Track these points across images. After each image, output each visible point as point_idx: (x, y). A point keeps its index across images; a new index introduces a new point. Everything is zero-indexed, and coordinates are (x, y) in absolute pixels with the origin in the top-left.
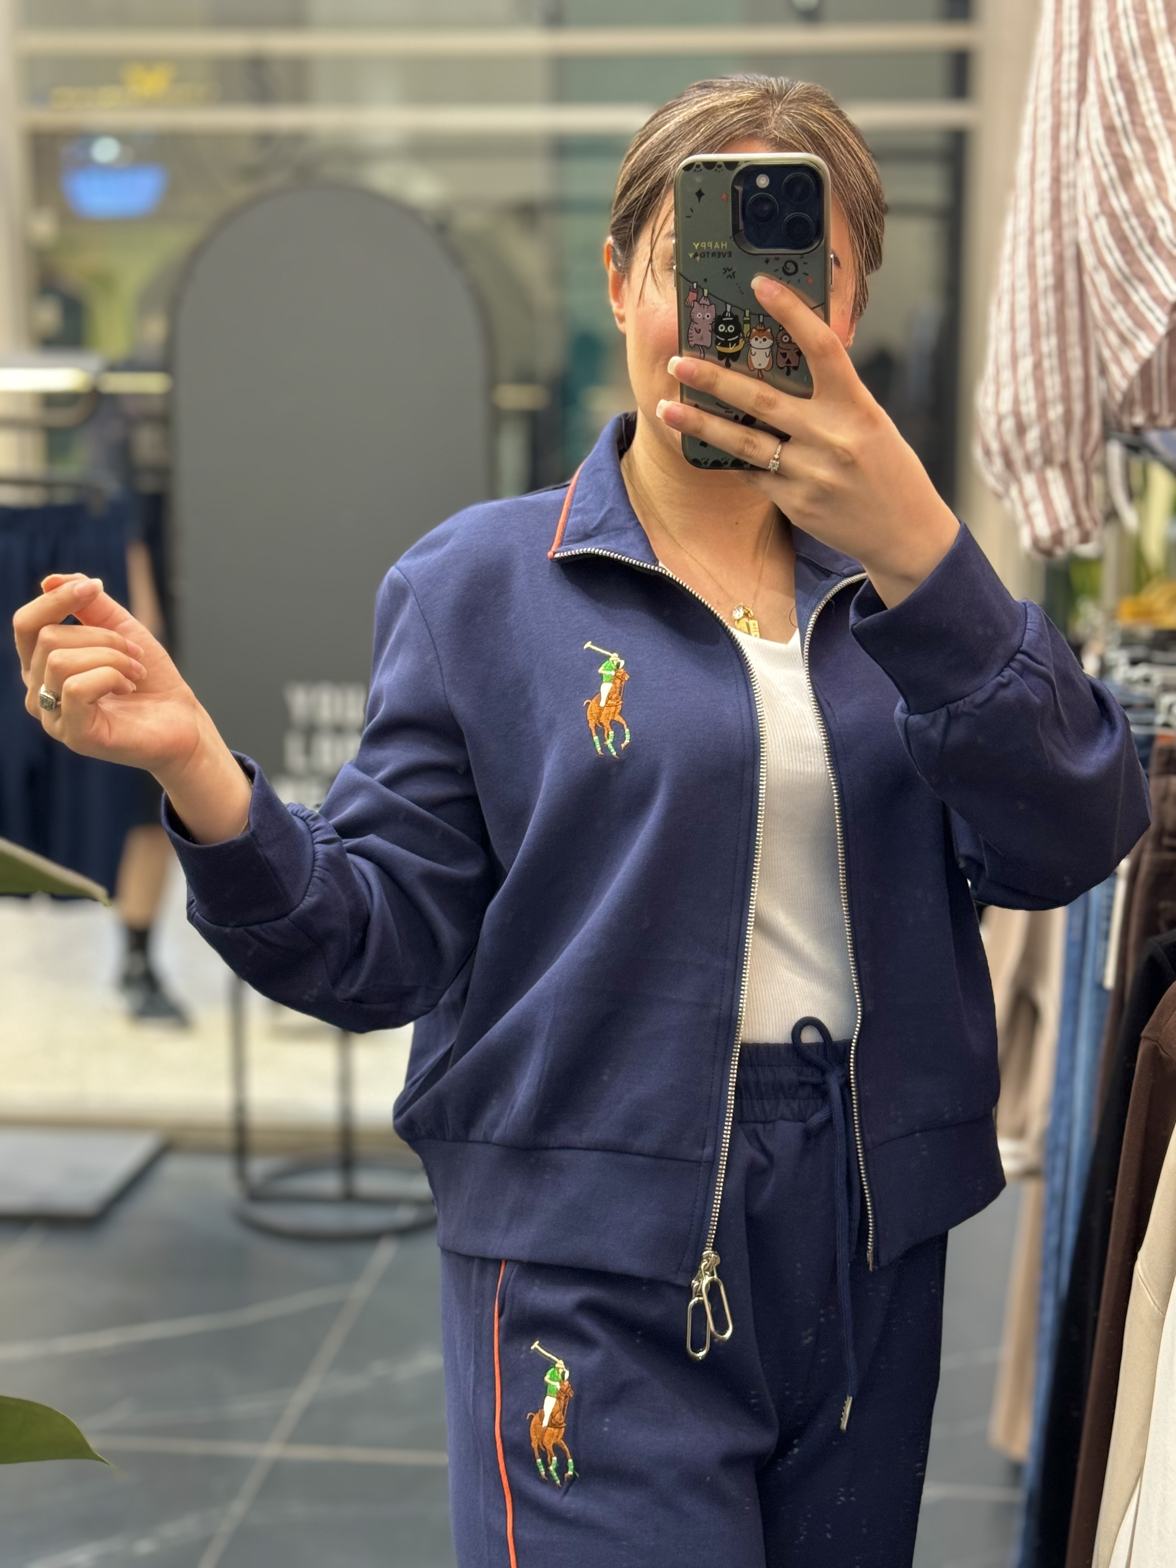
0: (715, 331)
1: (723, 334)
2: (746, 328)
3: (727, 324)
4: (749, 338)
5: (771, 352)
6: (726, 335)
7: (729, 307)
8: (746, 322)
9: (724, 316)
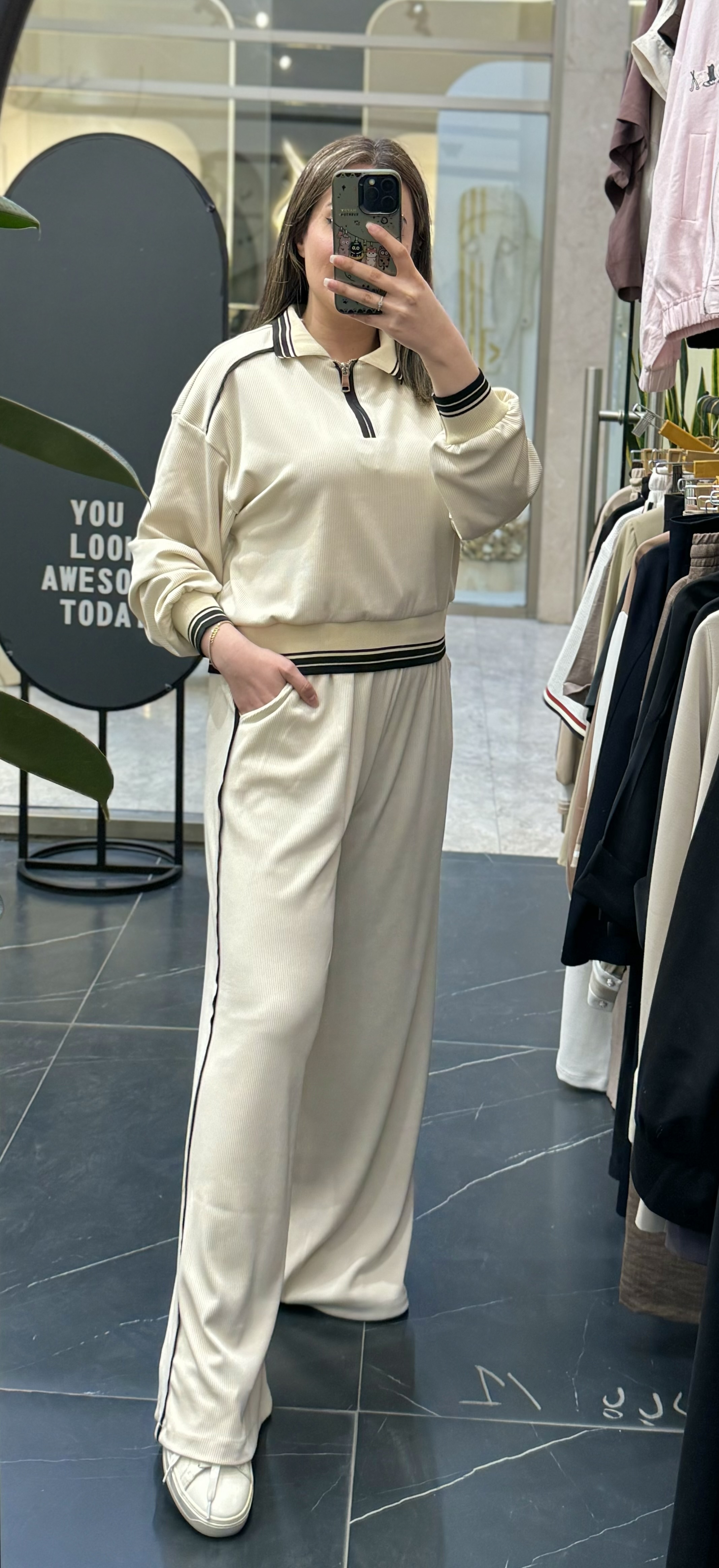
0: (351, 249)
1: (354, 251)
2: (365, 248)
3: (356, 246)
4: (366, 252)
5: (376, 259)
6: (357, 251)
7: (357, 238)
8: (364, 245)
9: (355, 242)
